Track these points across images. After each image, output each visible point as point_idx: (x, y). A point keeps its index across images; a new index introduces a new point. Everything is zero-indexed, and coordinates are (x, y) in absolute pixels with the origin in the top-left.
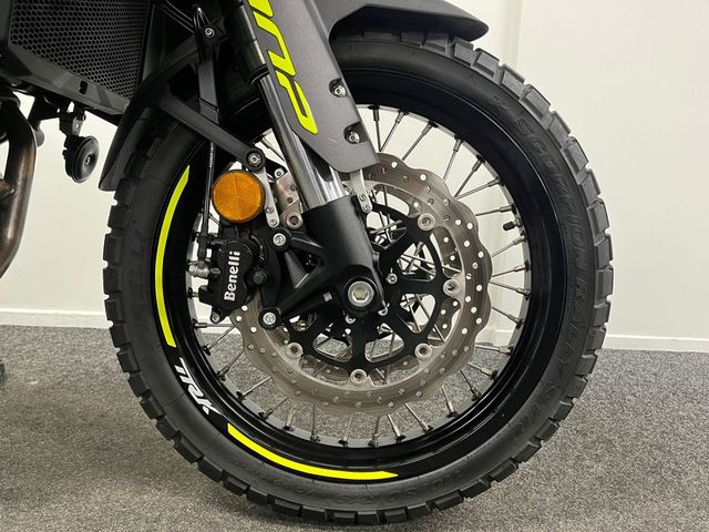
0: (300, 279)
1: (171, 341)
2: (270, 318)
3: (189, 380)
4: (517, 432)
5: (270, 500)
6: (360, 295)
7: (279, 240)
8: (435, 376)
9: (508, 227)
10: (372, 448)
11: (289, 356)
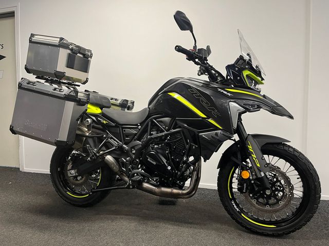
0: (256, 189)
1: (231, 197)
2: (251, 195)
3: (234, 204)
4: (301, 220)
5: (251, 229)
6: (268, 192)
7: (253, 182)
8: (283, 208)
9: (298, 178)
10: (270, 221)
11: (254, 202)
